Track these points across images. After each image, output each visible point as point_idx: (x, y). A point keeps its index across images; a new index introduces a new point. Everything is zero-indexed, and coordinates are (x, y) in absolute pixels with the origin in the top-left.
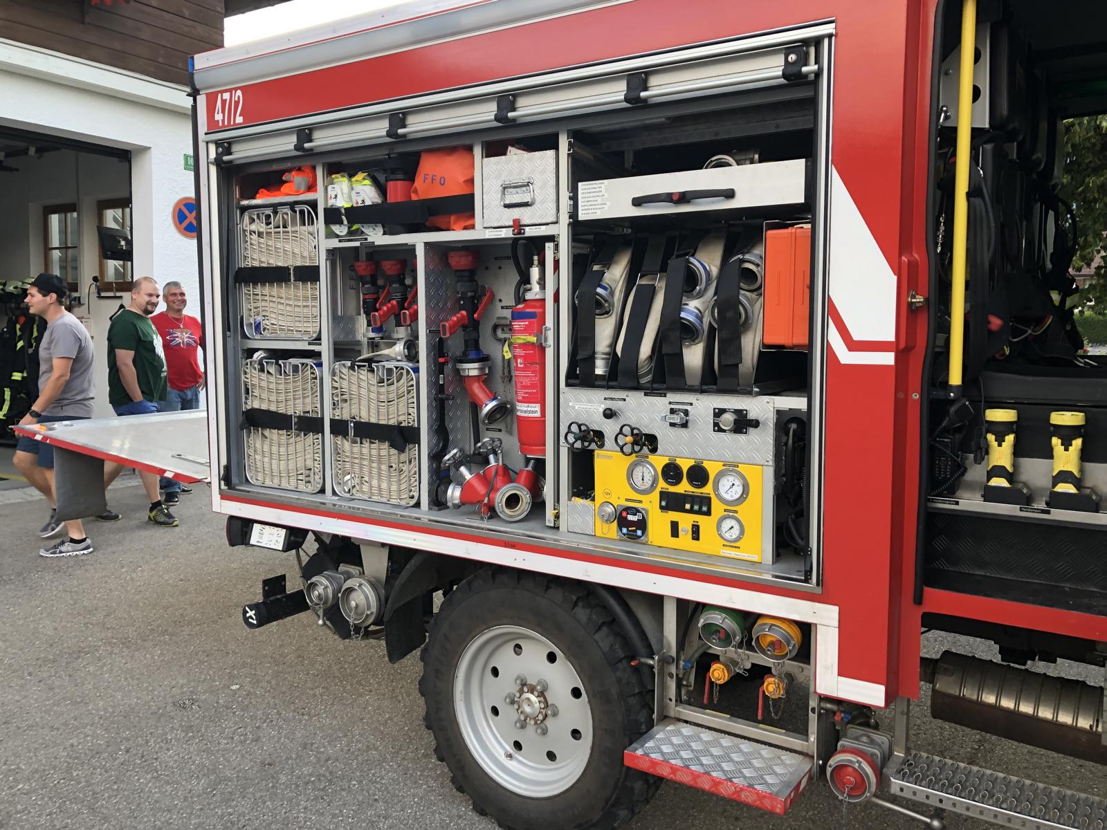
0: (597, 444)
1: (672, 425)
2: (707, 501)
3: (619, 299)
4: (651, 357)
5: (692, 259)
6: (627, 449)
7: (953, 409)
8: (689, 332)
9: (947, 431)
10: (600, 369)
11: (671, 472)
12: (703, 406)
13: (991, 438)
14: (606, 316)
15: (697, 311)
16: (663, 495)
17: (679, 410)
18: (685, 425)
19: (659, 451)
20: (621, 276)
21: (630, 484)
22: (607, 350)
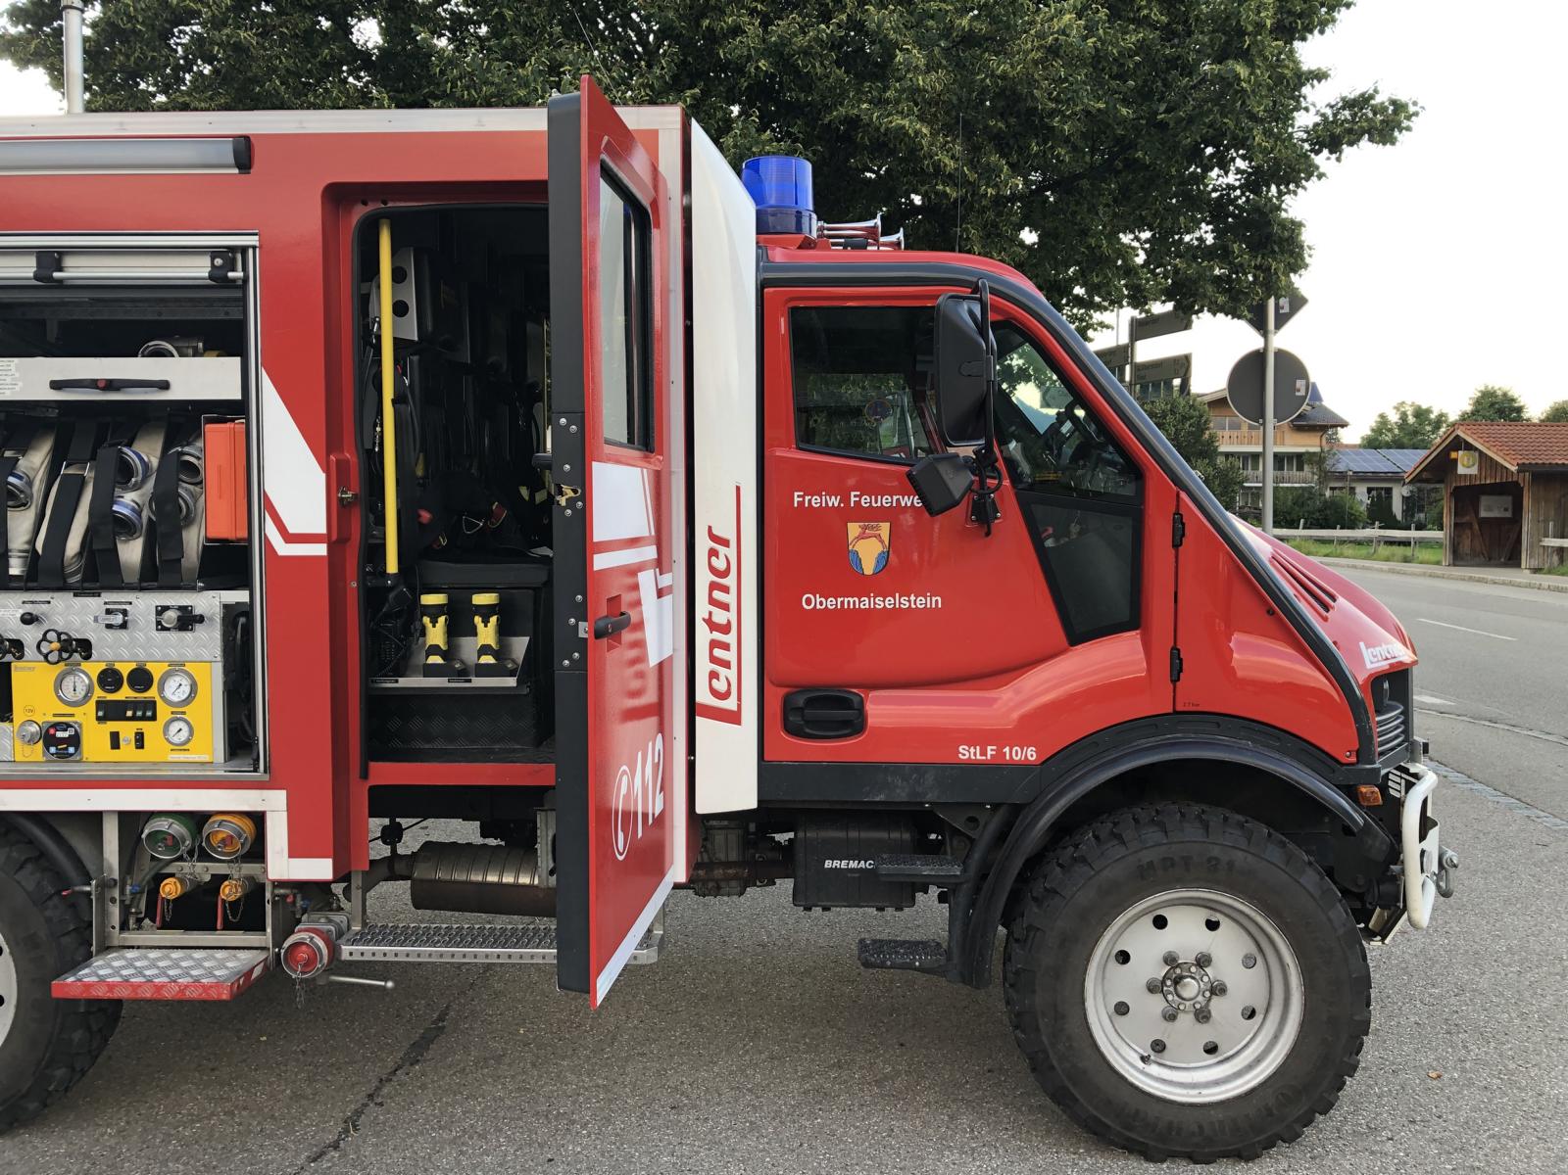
0: (14, 655)
1: (109, 626)
2: (151, 705)
3: (39, 490)
4: (80, 554)
5: (125, 450)
6: (53, 657)
7: (391, 596)
8: (125, 527)
9: (388, 616)
10: (16, 568)
11: (110, 679)
12: (144, 605)
13: (426, 620)
14: (23, 508)
15: (134, 505)
16: (100, 704)
17: (117, 610)
18: (124, 626)
19: (93, 657)
20: (42, 463)
21: (59, 697)
22: (26, 547)
